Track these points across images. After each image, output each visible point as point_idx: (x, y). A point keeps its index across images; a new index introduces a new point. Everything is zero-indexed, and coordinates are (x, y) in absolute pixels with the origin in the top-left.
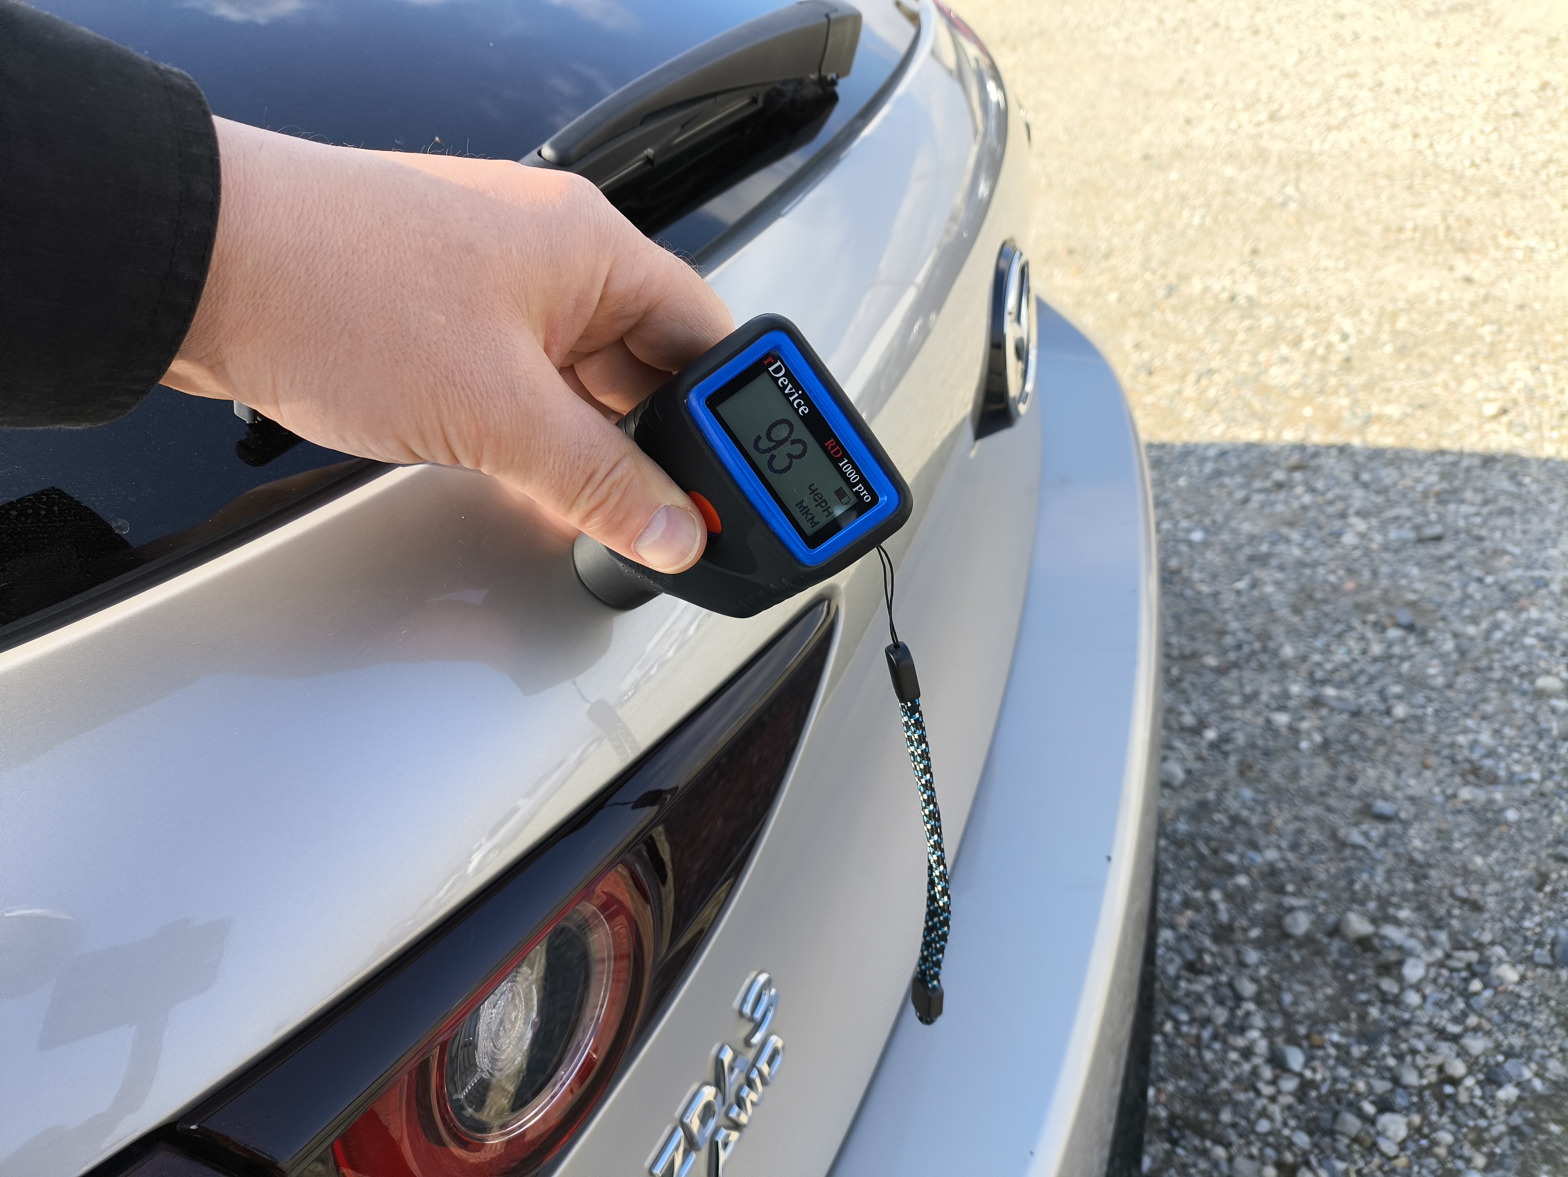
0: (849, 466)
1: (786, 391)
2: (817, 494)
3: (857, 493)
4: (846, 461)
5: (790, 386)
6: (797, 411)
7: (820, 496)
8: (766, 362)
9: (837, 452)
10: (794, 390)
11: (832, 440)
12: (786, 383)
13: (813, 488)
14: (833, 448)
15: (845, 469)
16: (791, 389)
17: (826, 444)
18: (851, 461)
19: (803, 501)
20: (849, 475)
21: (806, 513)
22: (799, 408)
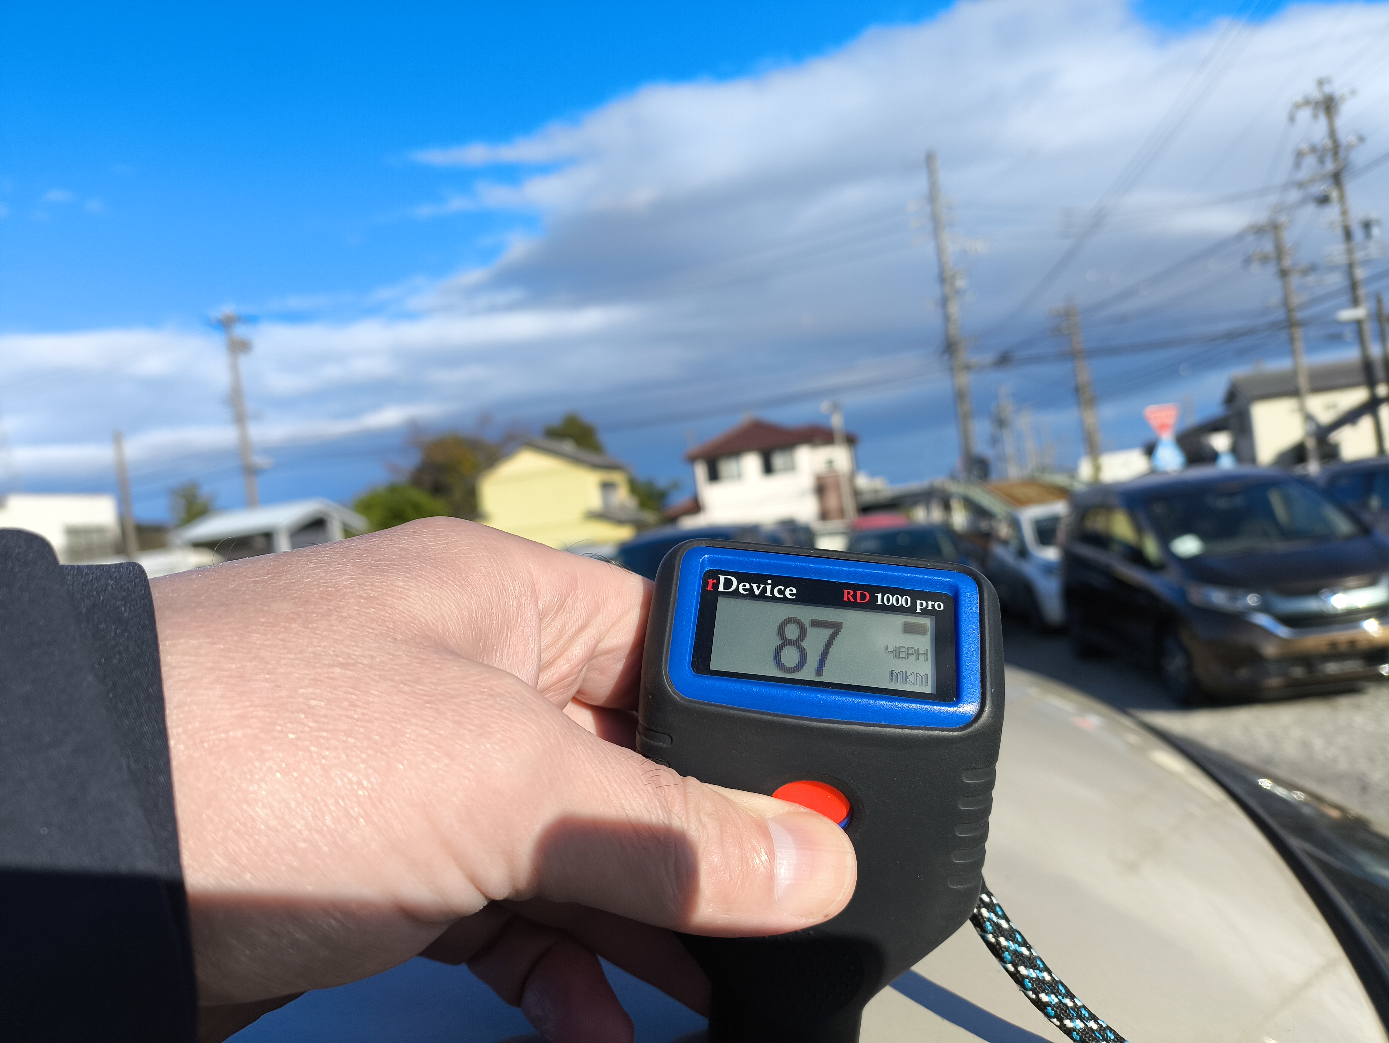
0: (888, 597)
1: (757, 592)
3: (925, 612)
4: (880, 595)
5: (754, 586)
6: (785, 600)
8: (710, 588)
9: (863, 597)
10: (762, 586)
11: (846, 591)
12: (748, 586)
14: (854, 596)
15: (888, 602)
16: (758, 587)
17: (845, 599)
18: (884, 591)
20: (898, 603)
21: (906, 675)
22: (784, 595)
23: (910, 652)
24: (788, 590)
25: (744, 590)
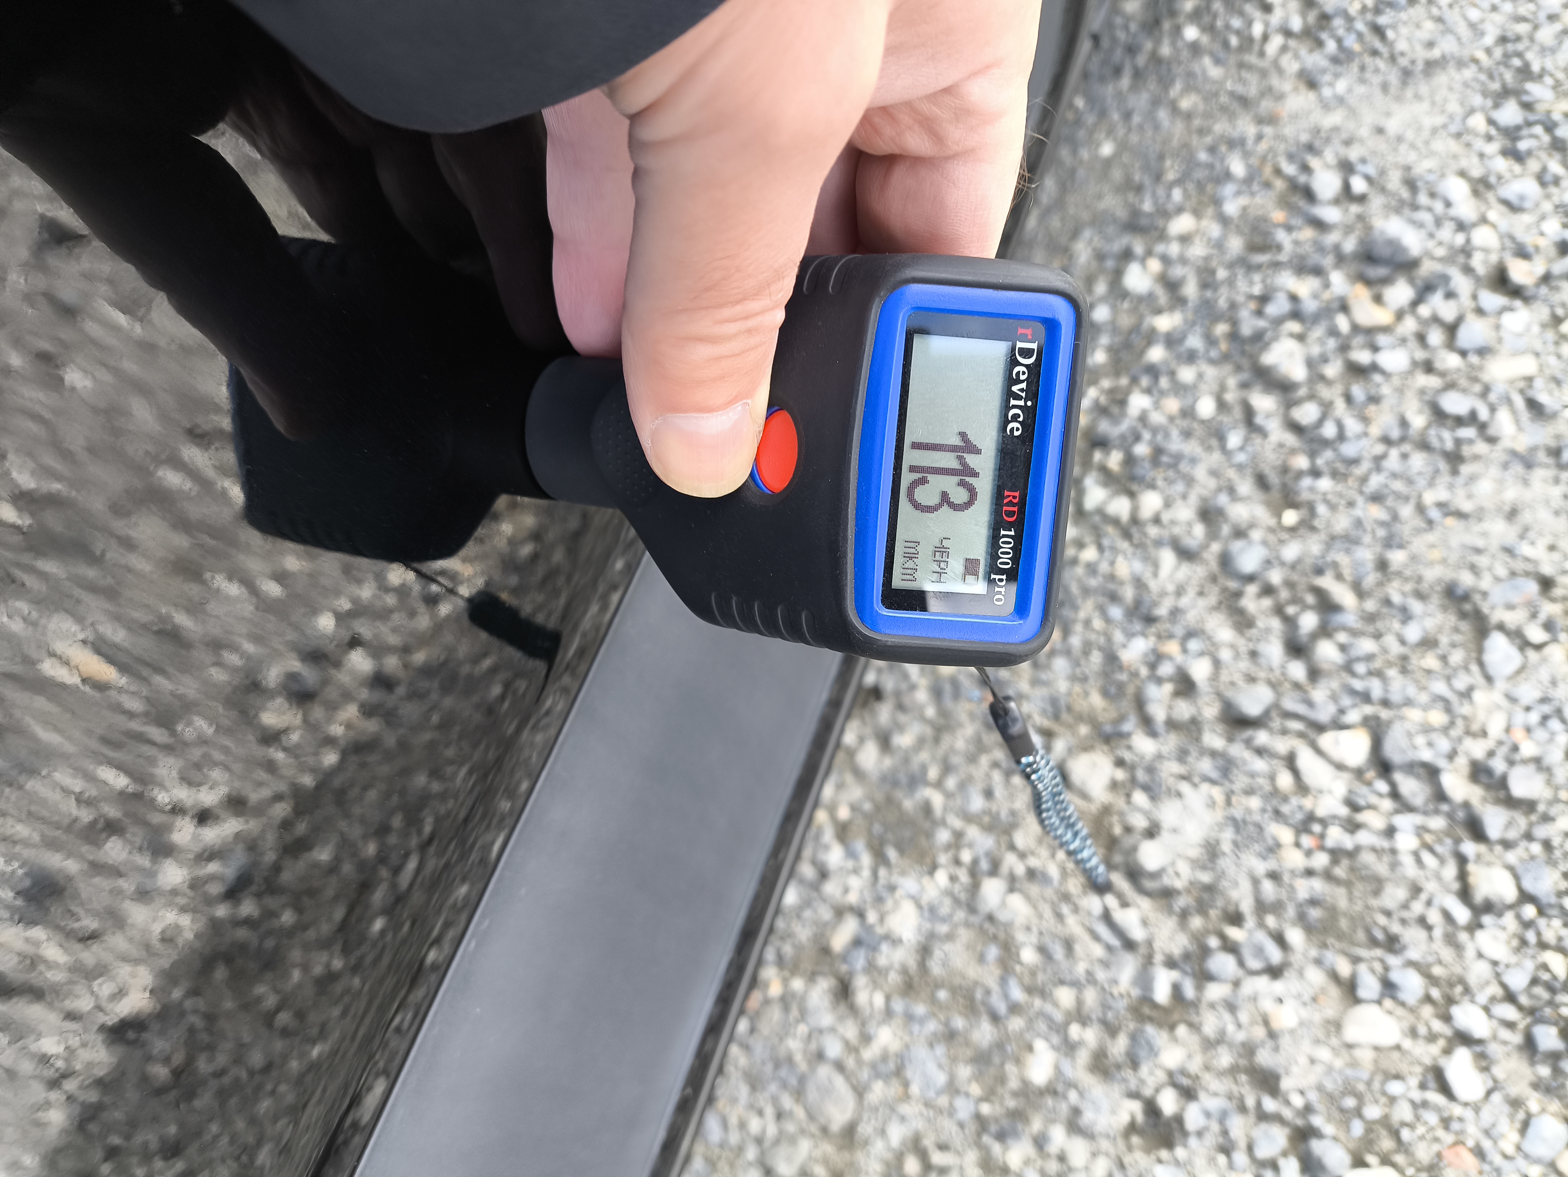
23: (943, 565)
24: (1018, 425)
25: (1019, 372)
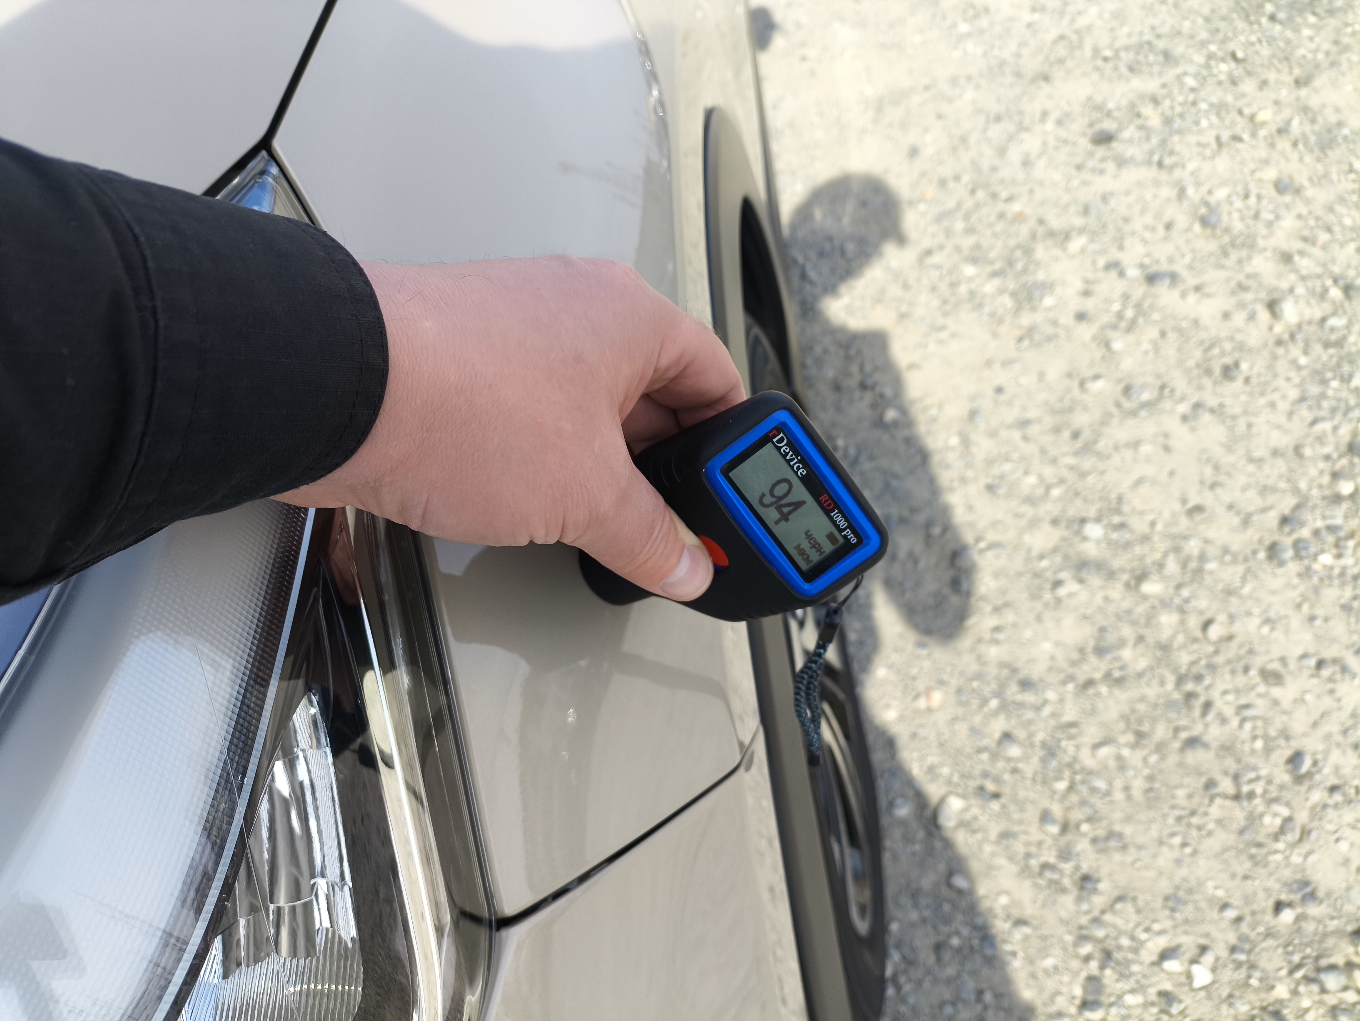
0: (839, 516)
1: (788, 458)
2: (811, 539)
3: (845, 537)
4: (837, 511)
5: (791, 453)
6: (796, 473)
7: (813, 539)
8: (770, 435)
9: (829, 505)
10: (794, 457)
11: (826, 495)
12: (788, 451)
13: (809, 534)
14: (826, 501)
15: (836, 518)
16: (792, 456)
17: (821, 499)
18: (840, 511)
19: (800, 545)
20: (839, 522)
21: (803, 554)
22: (797, 472)
23: (819, 546)
24: (802, 470)
25: (784, 451)
